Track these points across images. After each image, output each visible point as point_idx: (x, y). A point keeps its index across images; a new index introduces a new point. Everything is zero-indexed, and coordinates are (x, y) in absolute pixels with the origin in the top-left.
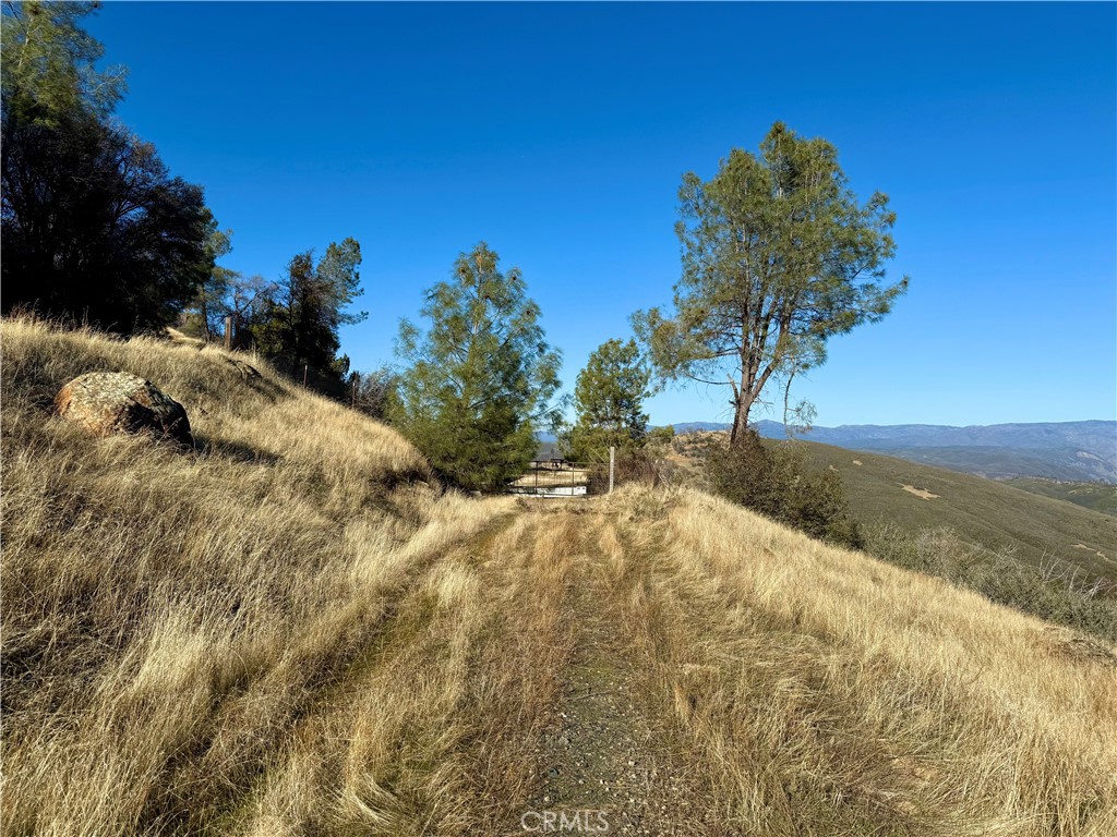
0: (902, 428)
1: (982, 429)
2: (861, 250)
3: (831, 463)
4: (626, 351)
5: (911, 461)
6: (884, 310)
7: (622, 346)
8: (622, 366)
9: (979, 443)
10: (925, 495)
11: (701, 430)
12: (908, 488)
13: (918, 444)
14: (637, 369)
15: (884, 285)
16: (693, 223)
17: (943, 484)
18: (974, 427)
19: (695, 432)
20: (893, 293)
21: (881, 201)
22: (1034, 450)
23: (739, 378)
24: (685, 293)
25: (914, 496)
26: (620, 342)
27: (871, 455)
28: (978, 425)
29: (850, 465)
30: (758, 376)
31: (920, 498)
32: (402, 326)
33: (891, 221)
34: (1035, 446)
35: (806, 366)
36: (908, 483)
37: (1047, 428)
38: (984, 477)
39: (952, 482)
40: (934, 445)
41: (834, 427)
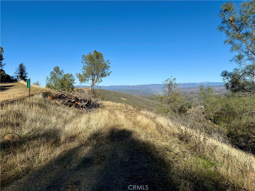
0: (121, 86)
1: (135, 86)
2: (106, 67)
3: (107, 94)
4: (70, 75)
5: (123, 93)
6: (109, 75)
7: (69, 75)
8: (70, 78)
9: (135, 89)
10: (125, 99)
11: (79, 87)
12: (122, 98)
13: (124, 89)
14: (72, 79)
15: (109, 72)
16: (84, 61)
17: (128, 97)
18: (134, 86)
19: (78, 88)
20: (110, 73)
21: (108, 61)
22: (144, 90)
23: (92, 83)
24: (84, 70)
25: (123, 100)
26: (69, 74)
27: (115, 92)
28: (134, 85)
29: (111, 94)
30: (94, 83)
31: (124, 100)
32: (47, 77)
33: (110, 63)
34: (144, 89)
35: (100, 82)
36: (122, 97)
37: (146, 86)
38: (135, 95)
39: (130, 97)
40: (127, 89)
41: (108, 86)
